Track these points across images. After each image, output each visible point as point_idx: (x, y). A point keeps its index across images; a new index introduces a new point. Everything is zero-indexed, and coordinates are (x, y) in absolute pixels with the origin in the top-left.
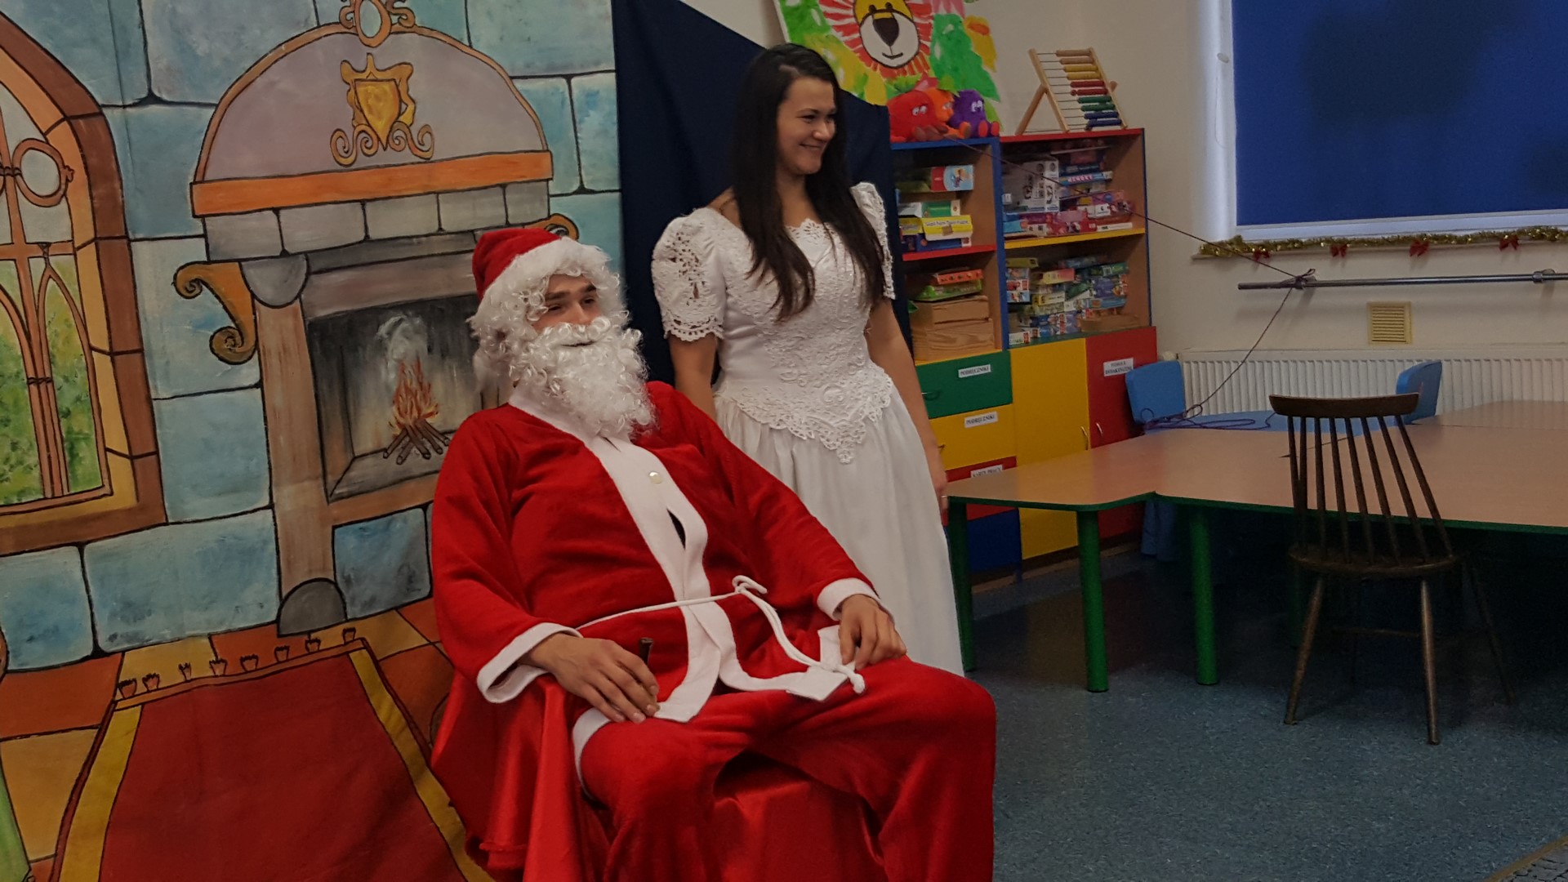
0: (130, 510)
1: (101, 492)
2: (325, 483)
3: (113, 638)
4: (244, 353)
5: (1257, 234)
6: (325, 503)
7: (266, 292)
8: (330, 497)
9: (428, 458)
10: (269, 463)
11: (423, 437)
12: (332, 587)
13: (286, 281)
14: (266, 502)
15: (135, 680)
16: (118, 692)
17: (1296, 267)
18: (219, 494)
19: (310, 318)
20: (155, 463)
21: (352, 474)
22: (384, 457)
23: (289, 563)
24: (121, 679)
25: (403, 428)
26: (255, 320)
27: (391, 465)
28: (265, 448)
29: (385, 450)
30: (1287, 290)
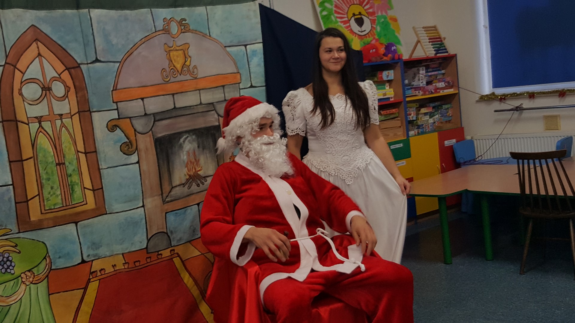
0: (93, 210)
1: (83, 203)
2: (162, 197)
3: (88, 256)
4: (132, 151)
5: (500, 91)
6: (163, 205)
7: (139, 128)
8: (164, 202)
9: (199, 186)
10: (142, 191)
11: (197, 179)
12: (166, 235)
13: (146, 124)
14: (141, 205)
15: (96, 271)
16: (91, 275)
17: (516, 103)
18: (125, 202)
19: (155, 137)
20: (102, 192)
21: (172, 193)
22: (183, 187)
23: (150, 226)
24: (92, 271)
25: (190, 176)
26: (136, 139)
27: (185, 190)
28: (141, 185)
29: (183, 184)
30: (513, 112)
